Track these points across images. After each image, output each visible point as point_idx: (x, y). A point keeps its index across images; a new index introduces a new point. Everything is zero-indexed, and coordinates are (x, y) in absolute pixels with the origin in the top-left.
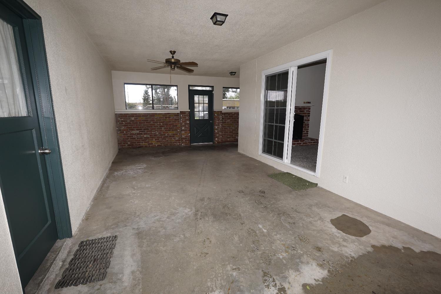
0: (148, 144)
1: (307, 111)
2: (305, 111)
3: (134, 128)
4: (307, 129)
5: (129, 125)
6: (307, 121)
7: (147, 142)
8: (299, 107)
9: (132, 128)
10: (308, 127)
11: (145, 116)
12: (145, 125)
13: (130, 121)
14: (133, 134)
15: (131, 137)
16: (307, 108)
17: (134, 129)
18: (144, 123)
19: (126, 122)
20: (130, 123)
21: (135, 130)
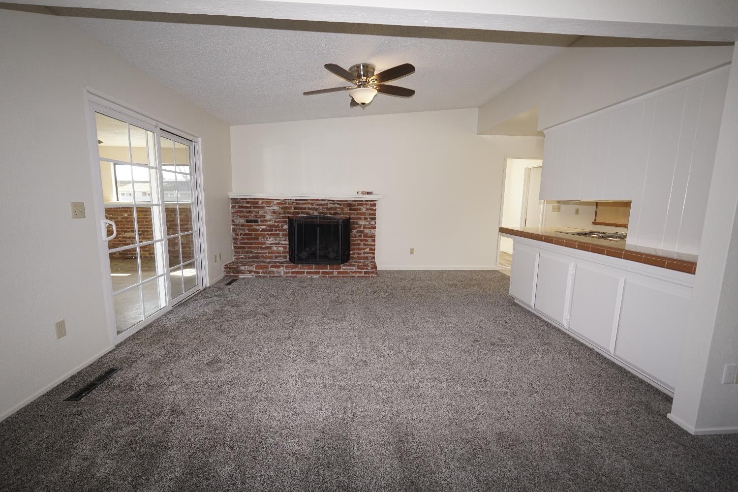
0: (149, 254)
1: (367, 209)
2: (364, 210)
3: (127, 228)
4: (372, 245)
5: (121, 225)
6: (369, 228)
7: (148, 251)
8: (347, 201)
9: (124, 228)
10: (374, 241)
11: (143, 211)
12: (144, 225)
13: (122, 218)
14: (127, 238)
15: (123, 241)
16: (366, 204)
17: (128, 230)
18: (143, 222)
19: (117, 220)
20: (122, 221)
21: (129, 232)
